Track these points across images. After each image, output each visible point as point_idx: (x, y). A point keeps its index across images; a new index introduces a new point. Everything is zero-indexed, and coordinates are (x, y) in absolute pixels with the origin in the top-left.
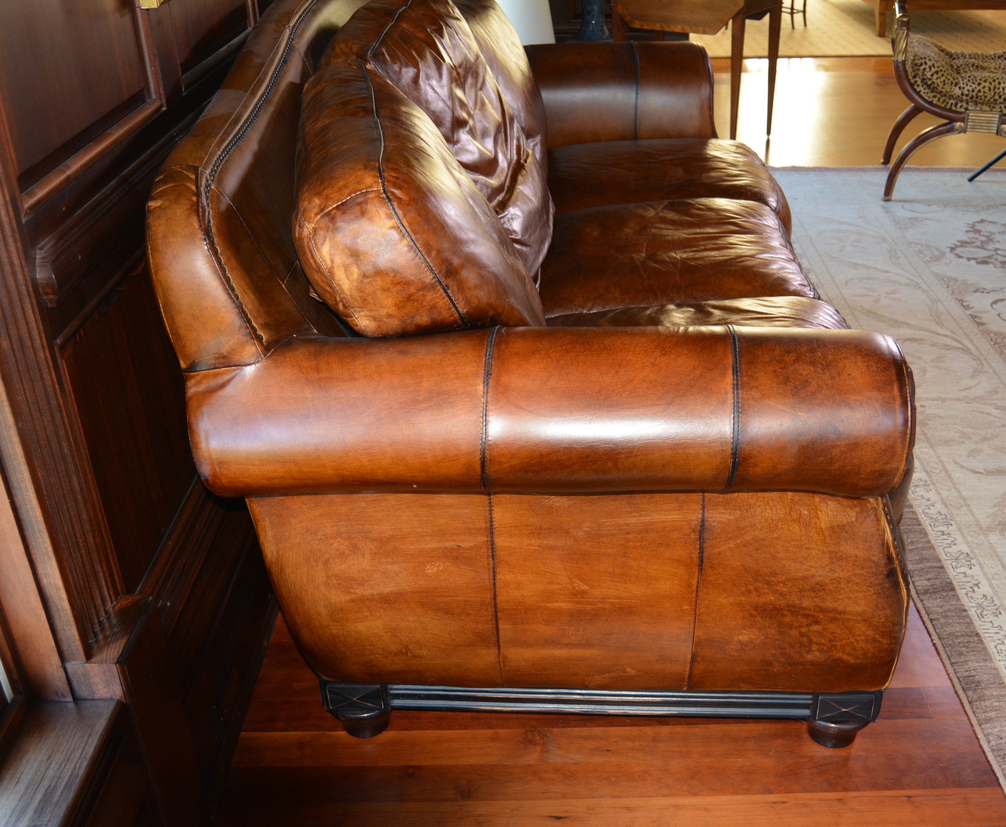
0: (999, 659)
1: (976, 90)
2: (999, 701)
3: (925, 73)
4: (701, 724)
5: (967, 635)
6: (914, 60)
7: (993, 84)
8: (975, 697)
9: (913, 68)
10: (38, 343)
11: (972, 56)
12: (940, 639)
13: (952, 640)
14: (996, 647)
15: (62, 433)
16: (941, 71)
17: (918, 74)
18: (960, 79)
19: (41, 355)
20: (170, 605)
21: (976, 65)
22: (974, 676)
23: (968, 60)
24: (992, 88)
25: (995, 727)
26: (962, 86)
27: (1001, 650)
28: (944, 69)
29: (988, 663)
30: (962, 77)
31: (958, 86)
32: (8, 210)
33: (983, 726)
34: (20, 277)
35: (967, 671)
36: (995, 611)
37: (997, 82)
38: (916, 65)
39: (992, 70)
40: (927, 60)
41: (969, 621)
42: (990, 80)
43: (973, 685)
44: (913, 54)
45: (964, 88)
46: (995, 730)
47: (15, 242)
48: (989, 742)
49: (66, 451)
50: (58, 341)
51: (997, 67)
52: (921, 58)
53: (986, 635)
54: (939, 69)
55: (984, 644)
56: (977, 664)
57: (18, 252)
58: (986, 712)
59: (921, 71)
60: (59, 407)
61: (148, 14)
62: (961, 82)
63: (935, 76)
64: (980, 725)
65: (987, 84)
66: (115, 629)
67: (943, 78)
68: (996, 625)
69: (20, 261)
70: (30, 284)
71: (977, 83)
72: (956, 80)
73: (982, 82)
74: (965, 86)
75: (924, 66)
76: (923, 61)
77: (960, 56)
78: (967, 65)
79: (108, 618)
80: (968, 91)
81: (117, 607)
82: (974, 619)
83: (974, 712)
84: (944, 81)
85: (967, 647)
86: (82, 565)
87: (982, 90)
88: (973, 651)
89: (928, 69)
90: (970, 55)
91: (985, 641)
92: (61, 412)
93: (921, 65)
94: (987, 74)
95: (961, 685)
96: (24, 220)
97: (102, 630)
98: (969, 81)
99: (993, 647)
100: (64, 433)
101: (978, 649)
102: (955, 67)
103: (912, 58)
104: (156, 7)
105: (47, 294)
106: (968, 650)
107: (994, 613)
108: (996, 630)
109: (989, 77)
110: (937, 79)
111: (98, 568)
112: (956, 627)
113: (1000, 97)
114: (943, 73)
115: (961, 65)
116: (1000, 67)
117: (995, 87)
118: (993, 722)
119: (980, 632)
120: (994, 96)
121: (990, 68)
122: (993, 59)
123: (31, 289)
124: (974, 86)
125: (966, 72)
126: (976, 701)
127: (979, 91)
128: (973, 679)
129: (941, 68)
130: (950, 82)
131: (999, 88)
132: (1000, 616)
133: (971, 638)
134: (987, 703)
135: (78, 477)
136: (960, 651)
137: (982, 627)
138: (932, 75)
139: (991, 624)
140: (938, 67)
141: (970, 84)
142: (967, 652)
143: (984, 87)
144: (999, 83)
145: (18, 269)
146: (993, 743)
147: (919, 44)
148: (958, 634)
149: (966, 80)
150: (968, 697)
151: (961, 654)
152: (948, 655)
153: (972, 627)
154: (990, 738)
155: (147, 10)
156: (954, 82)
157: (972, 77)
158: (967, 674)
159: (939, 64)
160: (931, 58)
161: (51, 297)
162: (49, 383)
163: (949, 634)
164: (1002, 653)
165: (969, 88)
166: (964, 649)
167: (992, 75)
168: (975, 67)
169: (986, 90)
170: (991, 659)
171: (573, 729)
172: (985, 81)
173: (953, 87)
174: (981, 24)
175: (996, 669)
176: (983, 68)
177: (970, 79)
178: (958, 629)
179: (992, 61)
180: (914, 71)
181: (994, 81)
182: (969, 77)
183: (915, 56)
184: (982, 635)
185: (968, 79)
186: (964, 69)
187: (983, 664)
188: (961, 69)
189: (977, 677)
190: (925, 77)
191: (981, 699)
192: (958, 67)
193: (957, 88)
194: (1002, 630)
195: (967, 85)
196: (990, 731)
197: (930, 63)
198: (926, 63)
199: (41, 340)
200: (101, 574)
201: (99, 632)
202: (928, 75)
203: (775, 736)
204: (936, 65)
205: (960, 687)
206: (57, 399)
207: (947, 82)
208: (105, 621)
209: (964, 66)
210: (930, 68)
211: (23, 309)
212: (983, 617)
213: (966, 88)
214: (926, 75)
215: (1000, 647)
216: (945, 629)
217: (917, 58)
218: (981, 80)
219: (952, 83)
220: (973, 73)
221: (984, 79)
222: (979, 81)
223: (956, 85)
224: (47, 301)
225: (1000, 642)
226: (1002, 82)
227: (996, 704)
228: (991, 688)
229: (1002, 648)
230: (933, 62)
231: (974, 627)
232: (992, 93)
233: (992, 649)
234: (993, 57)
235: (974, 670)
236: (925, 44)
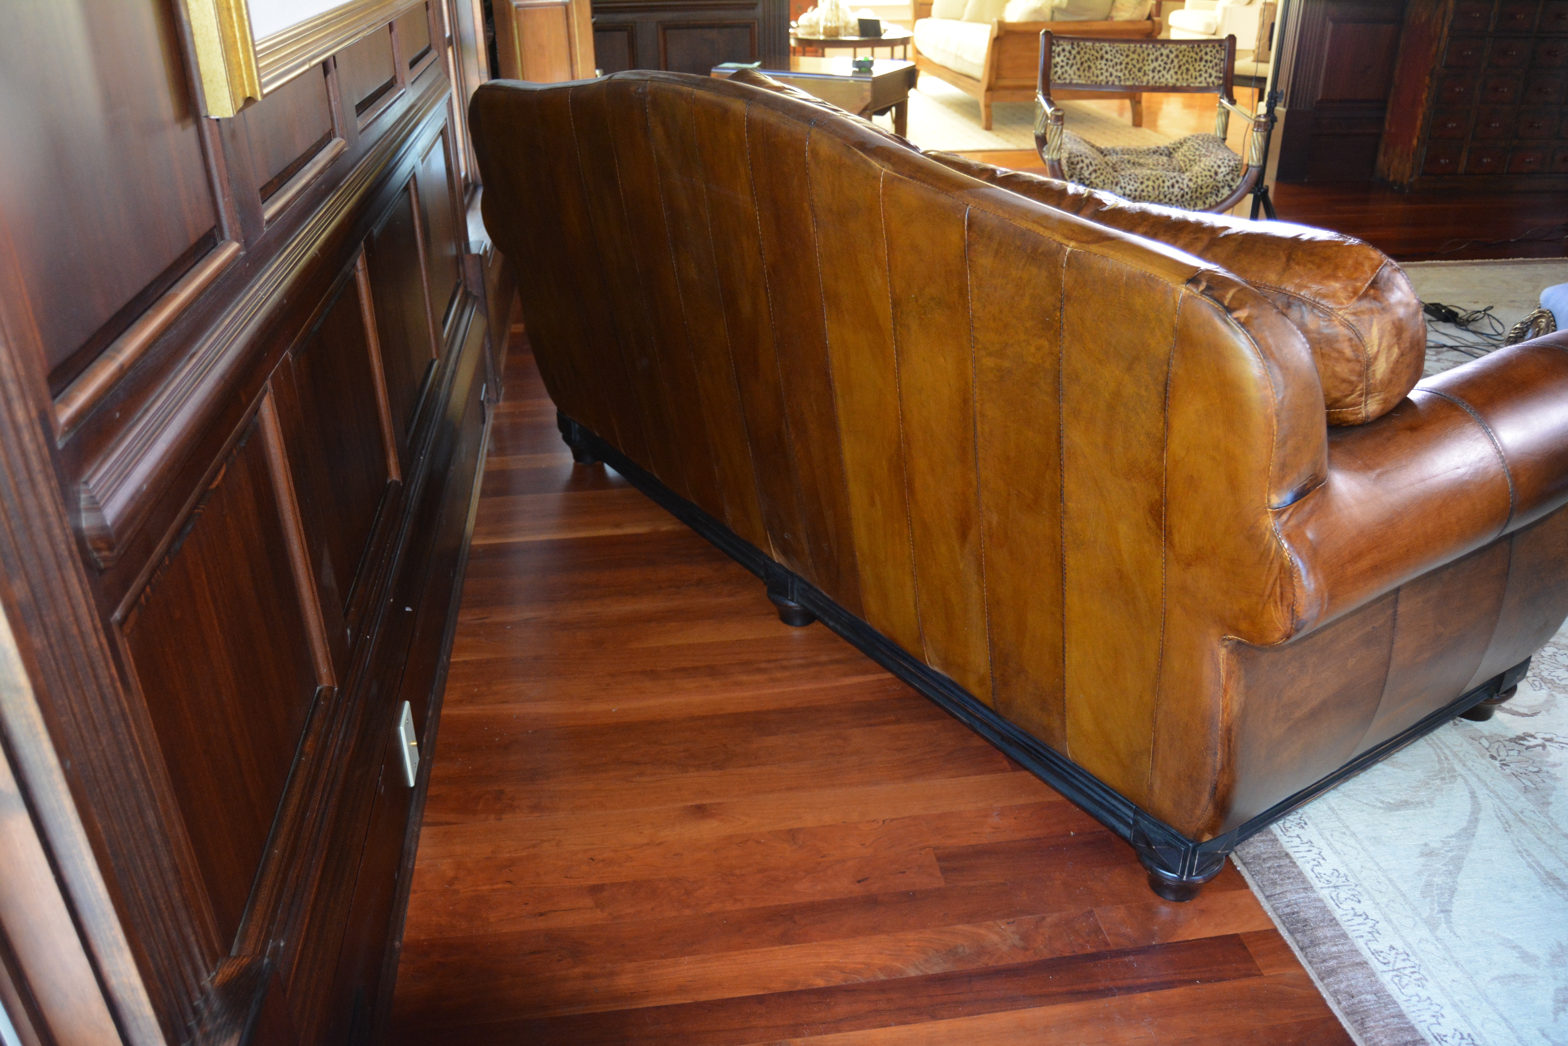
0: (1321, 886)
1: (1139, 190)
2: (1336, 945)
3: (1083, 172)
4: (984, 1013)
5: (1276, 857)
6: (1069, 158)
7: (1157, 182)
8: (1307, 941)
9: (1069, 166)
10: (88, 626)
11: (1125, 152)
12: (1244, 864)
13: (1259, 864)
14: (1312, 870)
15: (129, 751)
16: (1099, 169)
17: (1074, 173)
18: (1121, 178)
19: (94, 642)
20: (285, 946)
21: (1132, 161)
22: (1298, 912)
23: (1122, 156)
24: (1156, 187)
25: (1341, 981)
26: (1123, 185)
27: (1320, 874)
28: (1102, 167)
29: (1309, 894)
30: (1122, 176)
31: (1119, 185)
32: (34, 433)
33: (1326, 981)
34: (57, 531)
35: (1288, 906)
36: (1299, 821)
37: (1161, 180)
38: (1072, 163)
39: (1151, 166)
40: (1083, 158)
41: (1273, 838)
42: (1153, 178)
43: (1299, 925)
44: (1067, 151)
45: (1125, 188)
46: (1342, 986)
47: (48, 478)
48: (1339, 1003)
49: (135, 775)
50: (117, 615)
51: (1156, 163)
52: (1077, 156)
53: (1297, 855)
54: (1097, 168)
55: (1297, 867)
56: (1298, 896)
57: (52, 494)
58: (1324, 961)
59: (1078, 170)
60: (123, 713)
61: (219, 126)
62: (1122, 181)
63: (1094, 175)
64: (1322, 980)
65: (1150, 183)
66: (219, 1021)
67: (1102, 178)
68: (1305, 840)
69: (57, 507)
70: (72, 540)
71: (1139, 181)
72: (1116, 180)
73: (1145, 181)
74: (1126, 185)
75: (1081, 165)
76: (1080, 158)
77: (1112, 152)
78: (1123, 162)
79: (206, 1001)
80: (1131, 190)
81: (217, 981)
82: (1277, 834)
83: (1310, 962)
84: (1104, 181)
85: (1280, 873)
86: (166, 939)
87: (1146, 190)
88: (1289, 878)
89: (1085, 168)
90: (1122, 151)
91: (1298, 863)
92: (126, 720)
93: (1078, 163)
94: (1149, 172)
95: (1285, 926)
96: (60, 444)
97: (199, 1023)
98: (1130, 179)
99: (1310, 871)
100: (131, 750)
101: (1293, 875)
102: (1111, 165)
103: (1067, 155)
104: (231, 115)
105: (98, 550)
106: (1282, 877)
107: (1299, 824)
108: (1306, 847)
109: (1151, 175)
110: (1096, 178)
111: (188, 930)
112: (1260, 847)
113: (1165, 196)
114: (1101, 171)
115: (1116, 162)
116: (1158, 164)
117: (1159, 186)
118: (1337, 973)
119: (1290, 851)
120: (1158, 196)
121: (1148, 164)
122: (1148, 155)
123: (74, 547)
124: (1136, 185)
125: (1123, 170)
126: (1309, 947)
127: (1143, 191)
128: (1298, 916)
129: (1099, 166)
130: (1110, 182)
131: (1163, 187)
132: (1306, 827)
133: (1281, 861)
134: (1323, 948)
135: (155, 809)
136: (1272, 879)
137: (1289, 845)
138: (1090, 174)
139: (1298, 839)
140: (1096, 165)
141: (1132, 183)
142: (1282, 880)
143: (1147, 186)
144: (1164, 182)
145: (53, 519)
146: (1344, 1003)
147: (1070, 139)
148: (1264, 856)
149: (1127, 179)
150: (1297, 942)
151: (1274, 883)
152: (1259, 886)
153: (1278, 846)
154: (1339, 997)
155: (218, 120)
156: (1114, 181)
157: (1133, 176)
158: (1288, 910)
159: (1096, 162)
160: (1087, 155)
161: (105, 553)
162: (105, 681)
163: (1254, 857)
164: (1322, 877)
165: (1131, 187)
166: (1276, 876)
167: (1154, 173)
168: (1131, 164)
169: (1150, 189)
170: (1312, 887)
171: (824, 1036)
172: (1148, 179)
173: (1114, 187)
174: (1089, 115)
175: (1320, 900)
176: (1140, 165)
177: (1131, 177)
178: (1262, 850)
179: (1148, 157)
180: (1069, 170)
181: (1158, 179)
182: (1130, 175)
183: (1070, 154)
184: (1292, 855)
185: (1128, 177)
186: (1120, 166)
187: (1304, 895)
188: (1117, 166)
189: (1301, 913)
190: (1082, 177)
191: (1314, 943)
192: (1114, 164)
193: (1118, 188)
194: (1313, 846)
195: (1129, 184)
196: (1336, 987)
197: (1087, 161)
198: (1083, 161)
199: (93, 620)
200: (192, 938)
201: (195, 1027)
202: (1086, 174)
203: (1081, 1022)
204: (1093, 163)
205: (1284, 929)
206: (120, 704)
207: (1106, 181)
208: (202, 1005)
209: (1119, 164)
210: (1088, 166)
211: (64, 581)
212: (1287, 830)
213: (1128, 188)
214: (1083, 174)
215: (1317, 869)
216: (1247, 850)
217: (1072, 156)
218: (1143, 178)
219: (1112, 182)
220: (1132, 171)
221: (1146, 177)
222: (1141, 180)
223: (1117, 184)
224: (98, 560)
225: (1316, 863)
226: (1166, 179)
227: (1334, 949)
228: (1323, 927)
229: (1320, 872)
230: (1090, 160)
231: (1281, 845)
232: (1157, 193)
233: (1310, 876)
234: (1147, 152)
235: (1296, 904)
236: (1075, 140)
